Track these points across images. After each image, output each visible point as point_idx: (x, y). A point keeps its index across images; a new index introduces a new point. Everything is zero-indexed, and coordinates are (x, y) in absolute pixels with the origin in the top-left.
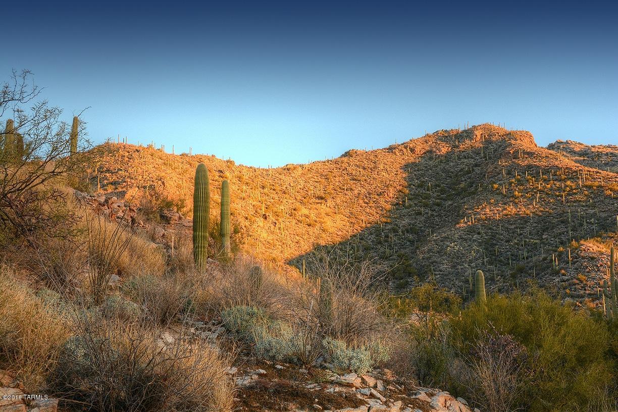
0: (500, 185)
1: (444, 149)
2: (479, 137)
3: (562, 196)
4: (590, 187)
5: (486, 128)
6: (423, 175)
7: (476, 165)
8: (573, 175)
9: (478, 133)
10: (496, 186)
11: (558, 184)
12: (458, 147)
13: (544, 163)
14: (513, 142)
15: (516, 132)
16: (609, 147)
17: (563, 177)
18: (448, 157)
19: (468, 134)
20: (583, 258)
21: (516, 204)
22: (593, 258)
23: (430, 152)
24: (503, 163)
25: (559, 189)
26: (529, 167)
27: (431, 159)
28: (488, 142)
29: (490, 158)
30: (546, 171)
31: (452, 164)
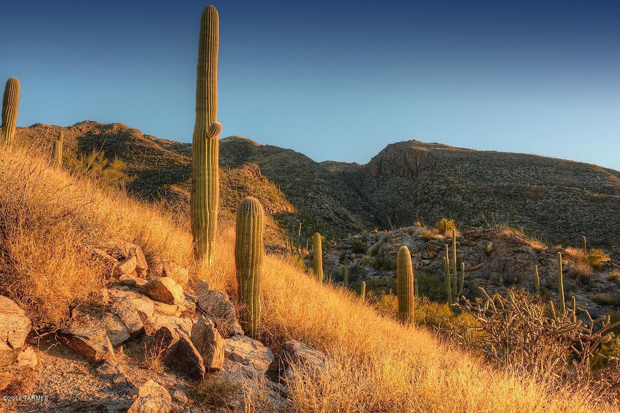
0: (126, 153)
1: (98, 132)
2: (116, 129)
3: (155, 162)
4: (168, 159)
5: (118, 125)
6: (86, 143)
7: (113, 142)
8: (161, 153)
9: (116, 127)
10: (124, 153)
11: (154, 156)
12: (104, 132)
13: (147, 146)
14: (133, 134)
15: (134, 129)
16: (167, 140)
17: (156, 153)
18: (99, 136)
19: (110, 126)
20: (172, 193)
21: (133, 164)
22: (176, 194)
23: (90, 132)
24: (127, 143)
25: (154, 159)
26: (141, 147)
27: (90, 136)
28: (120, 132)
29: (121, 140)
30: (148, 150)
31: (101, 140)
